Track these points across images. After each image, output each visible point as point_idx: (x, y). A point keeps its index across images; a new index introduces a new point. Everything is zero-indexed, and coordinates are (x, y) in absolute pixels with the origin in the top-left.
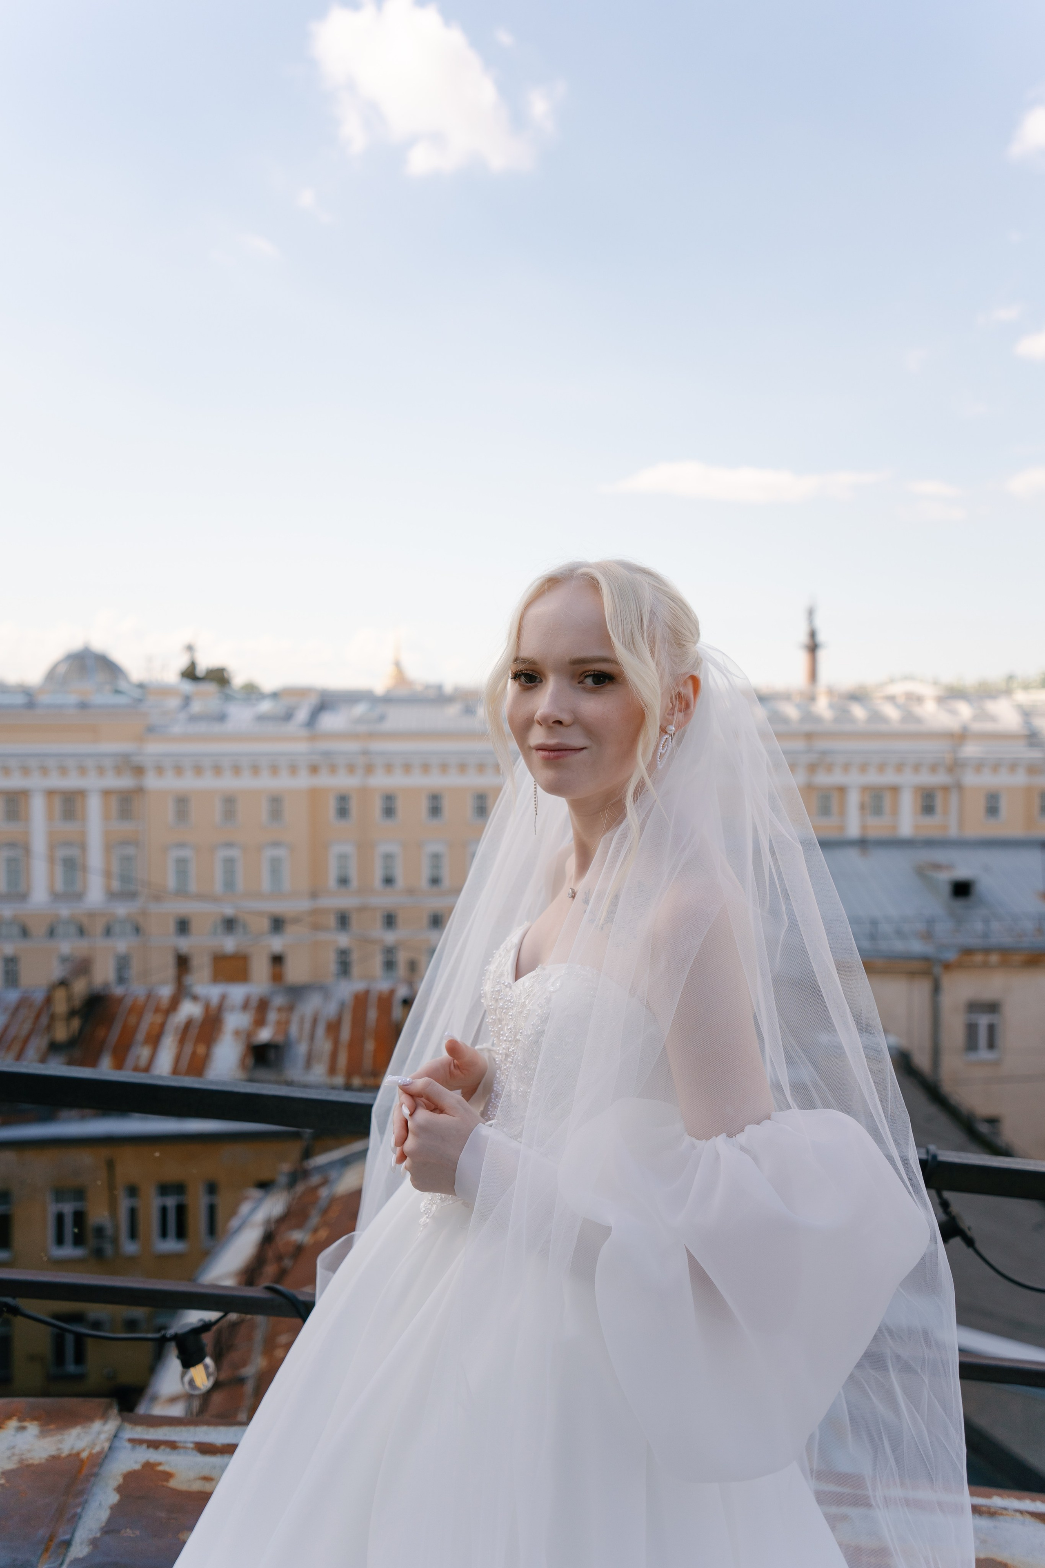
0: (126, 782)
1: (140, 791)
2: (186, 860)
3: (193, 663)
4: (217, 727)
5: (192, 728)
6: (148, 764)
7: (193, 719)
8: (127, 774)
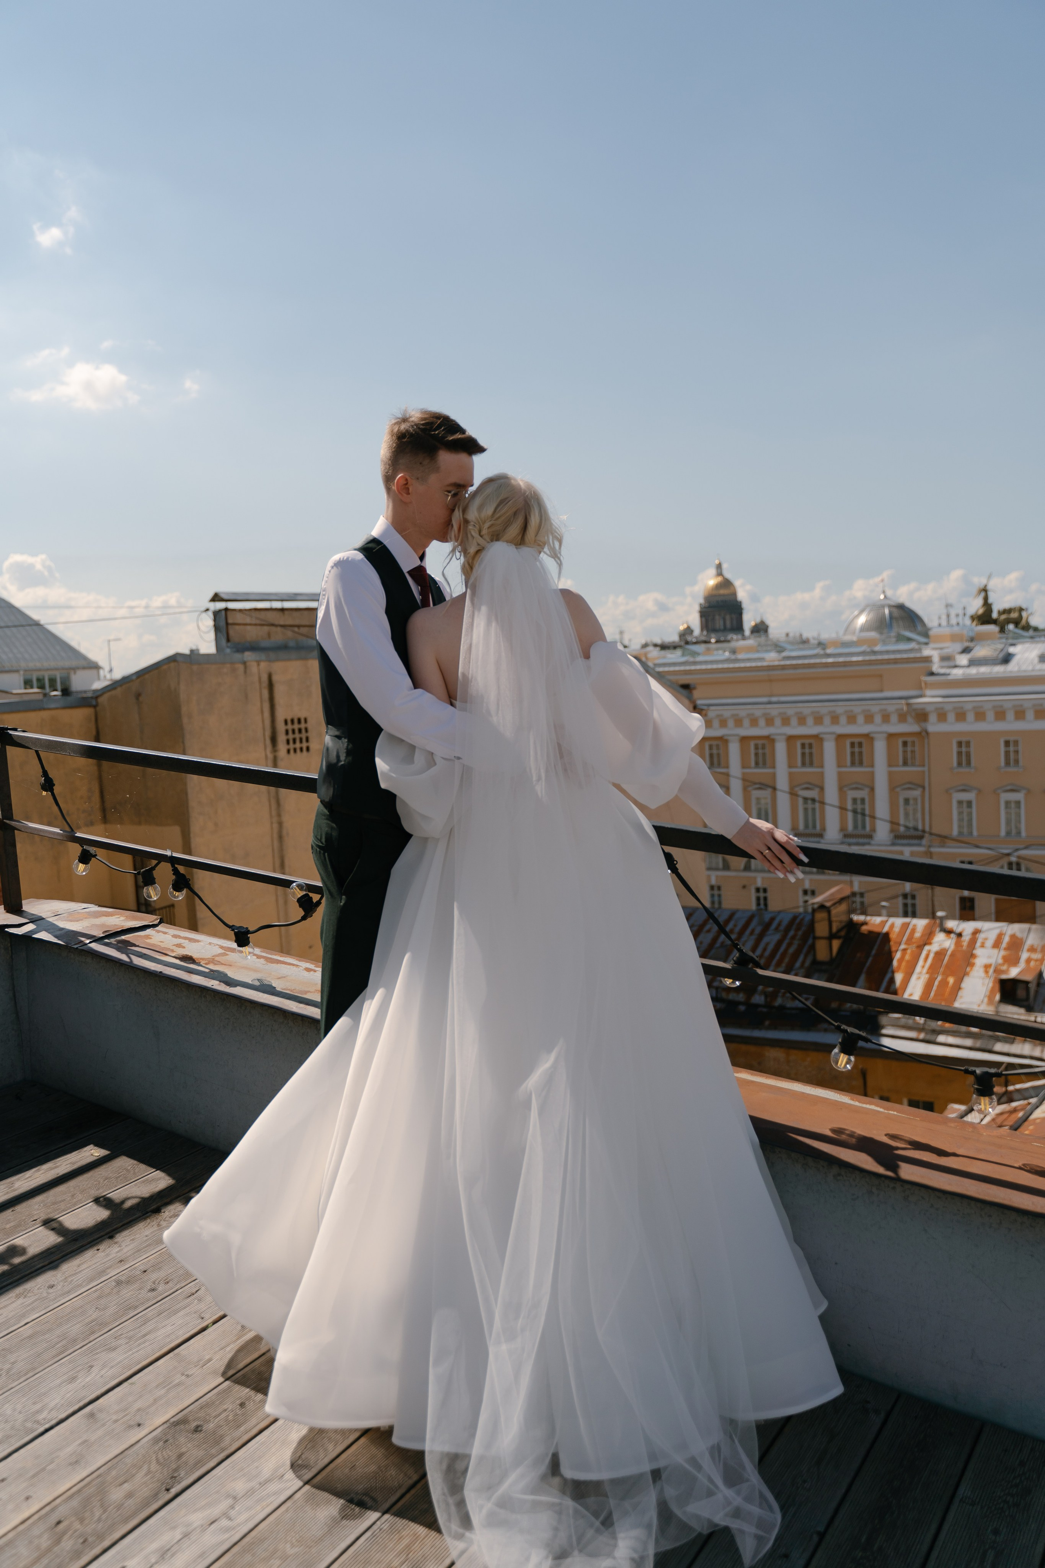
0: (910, 727)
1: (924, 734)
2: (969, 803)
3: (987, 605)
4: (999, 670)
5: (973, 671)
6: (929, 708)
7: (972, 663)
8: (910, 719)
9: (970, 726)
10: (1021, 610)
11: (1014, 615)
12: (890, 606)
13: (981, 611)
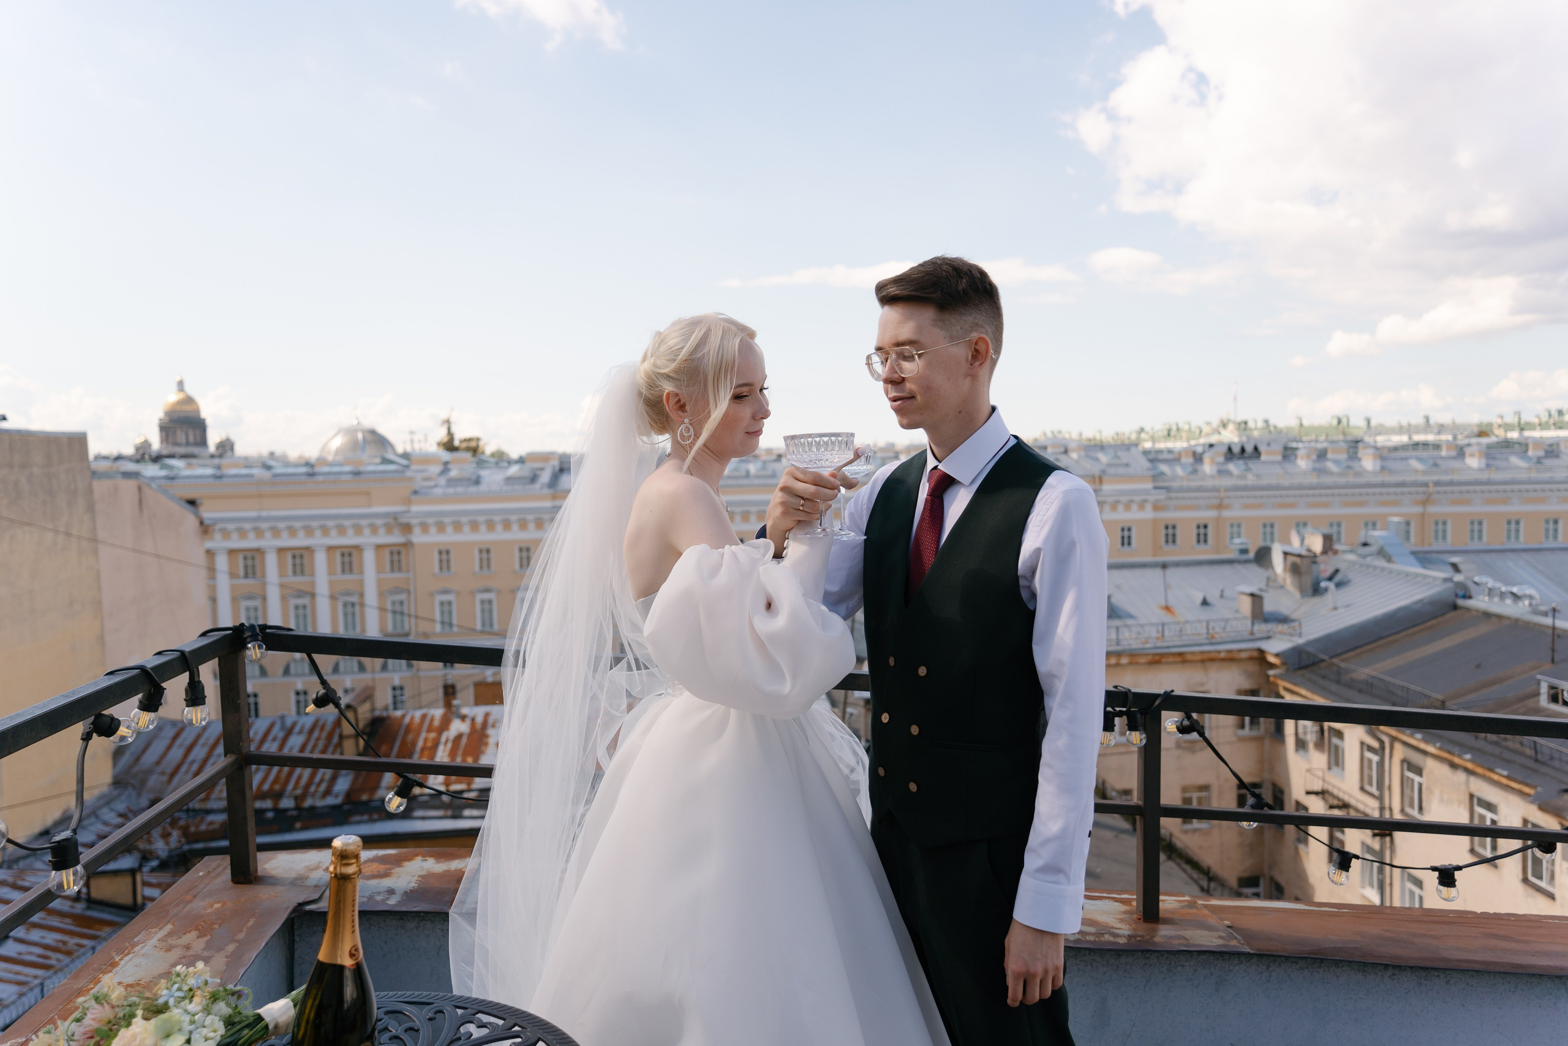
0: (396, 538)
1: (408, 545)
2: (450, 603)
3: (450, 434)
4: (473, 489)
5: (451, 490)
6: (414, 522)
7: (452, 482)
8: (396, 531)
9: (449, 537)
10: (478, 439)
11: (473, 444)
12: (363, 431)
13: (446, 439)
